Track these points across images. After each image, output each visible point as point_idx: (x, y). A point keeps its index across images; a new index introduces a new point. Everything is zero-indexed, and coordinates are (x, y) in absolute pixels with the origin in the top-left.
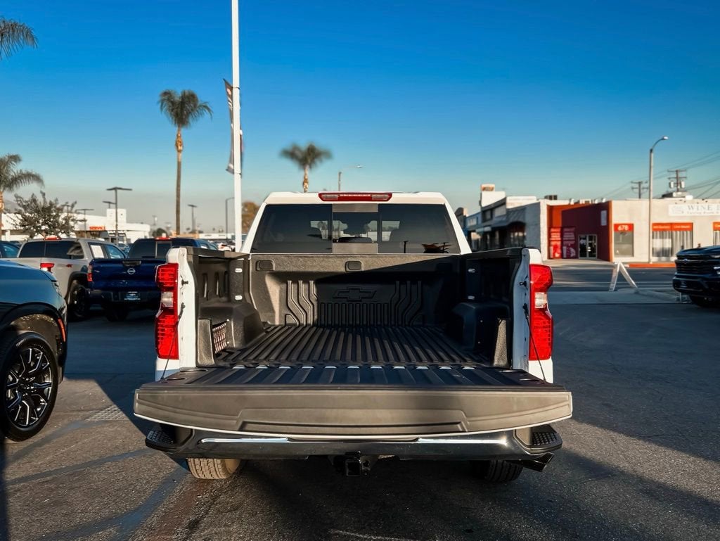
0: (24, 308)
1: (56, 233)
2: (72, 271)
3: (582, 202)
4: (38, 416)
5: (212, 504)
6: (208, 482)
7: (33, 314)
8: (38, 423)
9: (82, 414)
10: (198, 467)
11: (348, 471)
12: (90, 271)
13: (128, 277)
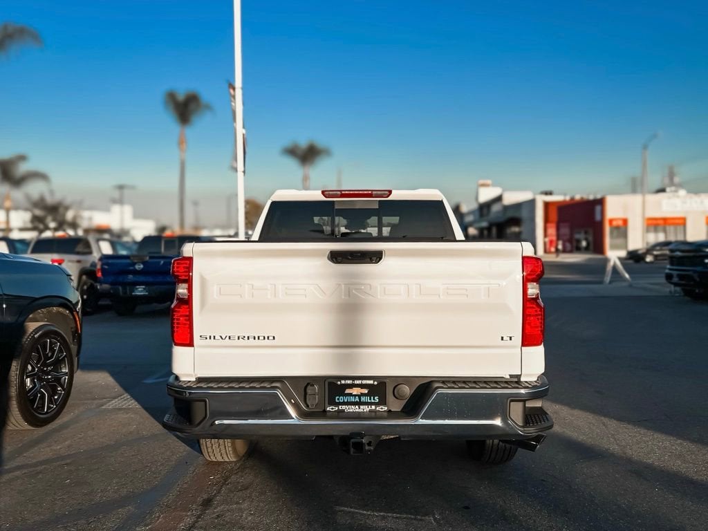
0: (41, 301)
1: (64, 230)
2: (81, 267)
3: (578, 197)
4: (56, 403)
5: (223, 484)
6: (219, 463)
7: (49, 307)
8: (56, 410)
9: (96, 402)
10: (210, 450)
11: (352, 450)
12: (99, 267)
13: (135, 272)
